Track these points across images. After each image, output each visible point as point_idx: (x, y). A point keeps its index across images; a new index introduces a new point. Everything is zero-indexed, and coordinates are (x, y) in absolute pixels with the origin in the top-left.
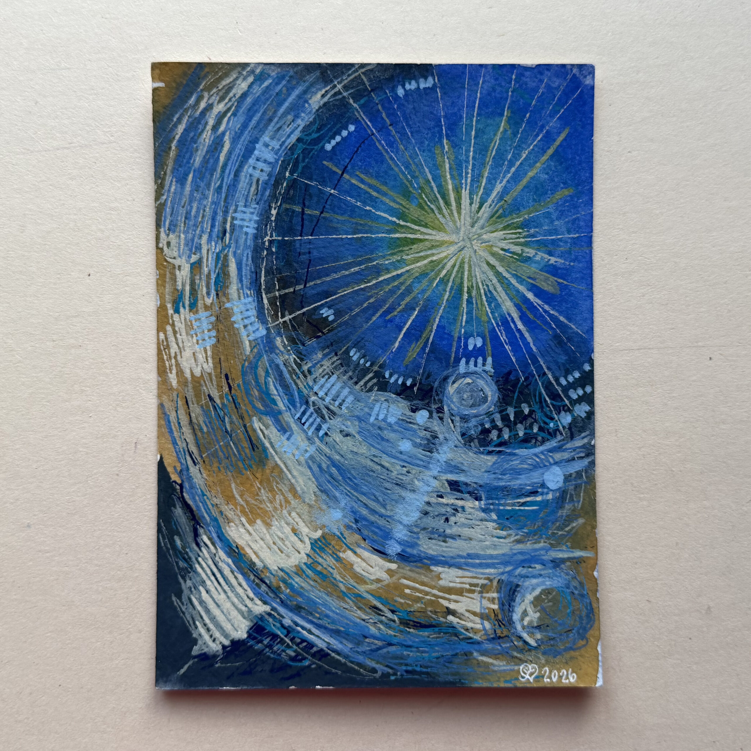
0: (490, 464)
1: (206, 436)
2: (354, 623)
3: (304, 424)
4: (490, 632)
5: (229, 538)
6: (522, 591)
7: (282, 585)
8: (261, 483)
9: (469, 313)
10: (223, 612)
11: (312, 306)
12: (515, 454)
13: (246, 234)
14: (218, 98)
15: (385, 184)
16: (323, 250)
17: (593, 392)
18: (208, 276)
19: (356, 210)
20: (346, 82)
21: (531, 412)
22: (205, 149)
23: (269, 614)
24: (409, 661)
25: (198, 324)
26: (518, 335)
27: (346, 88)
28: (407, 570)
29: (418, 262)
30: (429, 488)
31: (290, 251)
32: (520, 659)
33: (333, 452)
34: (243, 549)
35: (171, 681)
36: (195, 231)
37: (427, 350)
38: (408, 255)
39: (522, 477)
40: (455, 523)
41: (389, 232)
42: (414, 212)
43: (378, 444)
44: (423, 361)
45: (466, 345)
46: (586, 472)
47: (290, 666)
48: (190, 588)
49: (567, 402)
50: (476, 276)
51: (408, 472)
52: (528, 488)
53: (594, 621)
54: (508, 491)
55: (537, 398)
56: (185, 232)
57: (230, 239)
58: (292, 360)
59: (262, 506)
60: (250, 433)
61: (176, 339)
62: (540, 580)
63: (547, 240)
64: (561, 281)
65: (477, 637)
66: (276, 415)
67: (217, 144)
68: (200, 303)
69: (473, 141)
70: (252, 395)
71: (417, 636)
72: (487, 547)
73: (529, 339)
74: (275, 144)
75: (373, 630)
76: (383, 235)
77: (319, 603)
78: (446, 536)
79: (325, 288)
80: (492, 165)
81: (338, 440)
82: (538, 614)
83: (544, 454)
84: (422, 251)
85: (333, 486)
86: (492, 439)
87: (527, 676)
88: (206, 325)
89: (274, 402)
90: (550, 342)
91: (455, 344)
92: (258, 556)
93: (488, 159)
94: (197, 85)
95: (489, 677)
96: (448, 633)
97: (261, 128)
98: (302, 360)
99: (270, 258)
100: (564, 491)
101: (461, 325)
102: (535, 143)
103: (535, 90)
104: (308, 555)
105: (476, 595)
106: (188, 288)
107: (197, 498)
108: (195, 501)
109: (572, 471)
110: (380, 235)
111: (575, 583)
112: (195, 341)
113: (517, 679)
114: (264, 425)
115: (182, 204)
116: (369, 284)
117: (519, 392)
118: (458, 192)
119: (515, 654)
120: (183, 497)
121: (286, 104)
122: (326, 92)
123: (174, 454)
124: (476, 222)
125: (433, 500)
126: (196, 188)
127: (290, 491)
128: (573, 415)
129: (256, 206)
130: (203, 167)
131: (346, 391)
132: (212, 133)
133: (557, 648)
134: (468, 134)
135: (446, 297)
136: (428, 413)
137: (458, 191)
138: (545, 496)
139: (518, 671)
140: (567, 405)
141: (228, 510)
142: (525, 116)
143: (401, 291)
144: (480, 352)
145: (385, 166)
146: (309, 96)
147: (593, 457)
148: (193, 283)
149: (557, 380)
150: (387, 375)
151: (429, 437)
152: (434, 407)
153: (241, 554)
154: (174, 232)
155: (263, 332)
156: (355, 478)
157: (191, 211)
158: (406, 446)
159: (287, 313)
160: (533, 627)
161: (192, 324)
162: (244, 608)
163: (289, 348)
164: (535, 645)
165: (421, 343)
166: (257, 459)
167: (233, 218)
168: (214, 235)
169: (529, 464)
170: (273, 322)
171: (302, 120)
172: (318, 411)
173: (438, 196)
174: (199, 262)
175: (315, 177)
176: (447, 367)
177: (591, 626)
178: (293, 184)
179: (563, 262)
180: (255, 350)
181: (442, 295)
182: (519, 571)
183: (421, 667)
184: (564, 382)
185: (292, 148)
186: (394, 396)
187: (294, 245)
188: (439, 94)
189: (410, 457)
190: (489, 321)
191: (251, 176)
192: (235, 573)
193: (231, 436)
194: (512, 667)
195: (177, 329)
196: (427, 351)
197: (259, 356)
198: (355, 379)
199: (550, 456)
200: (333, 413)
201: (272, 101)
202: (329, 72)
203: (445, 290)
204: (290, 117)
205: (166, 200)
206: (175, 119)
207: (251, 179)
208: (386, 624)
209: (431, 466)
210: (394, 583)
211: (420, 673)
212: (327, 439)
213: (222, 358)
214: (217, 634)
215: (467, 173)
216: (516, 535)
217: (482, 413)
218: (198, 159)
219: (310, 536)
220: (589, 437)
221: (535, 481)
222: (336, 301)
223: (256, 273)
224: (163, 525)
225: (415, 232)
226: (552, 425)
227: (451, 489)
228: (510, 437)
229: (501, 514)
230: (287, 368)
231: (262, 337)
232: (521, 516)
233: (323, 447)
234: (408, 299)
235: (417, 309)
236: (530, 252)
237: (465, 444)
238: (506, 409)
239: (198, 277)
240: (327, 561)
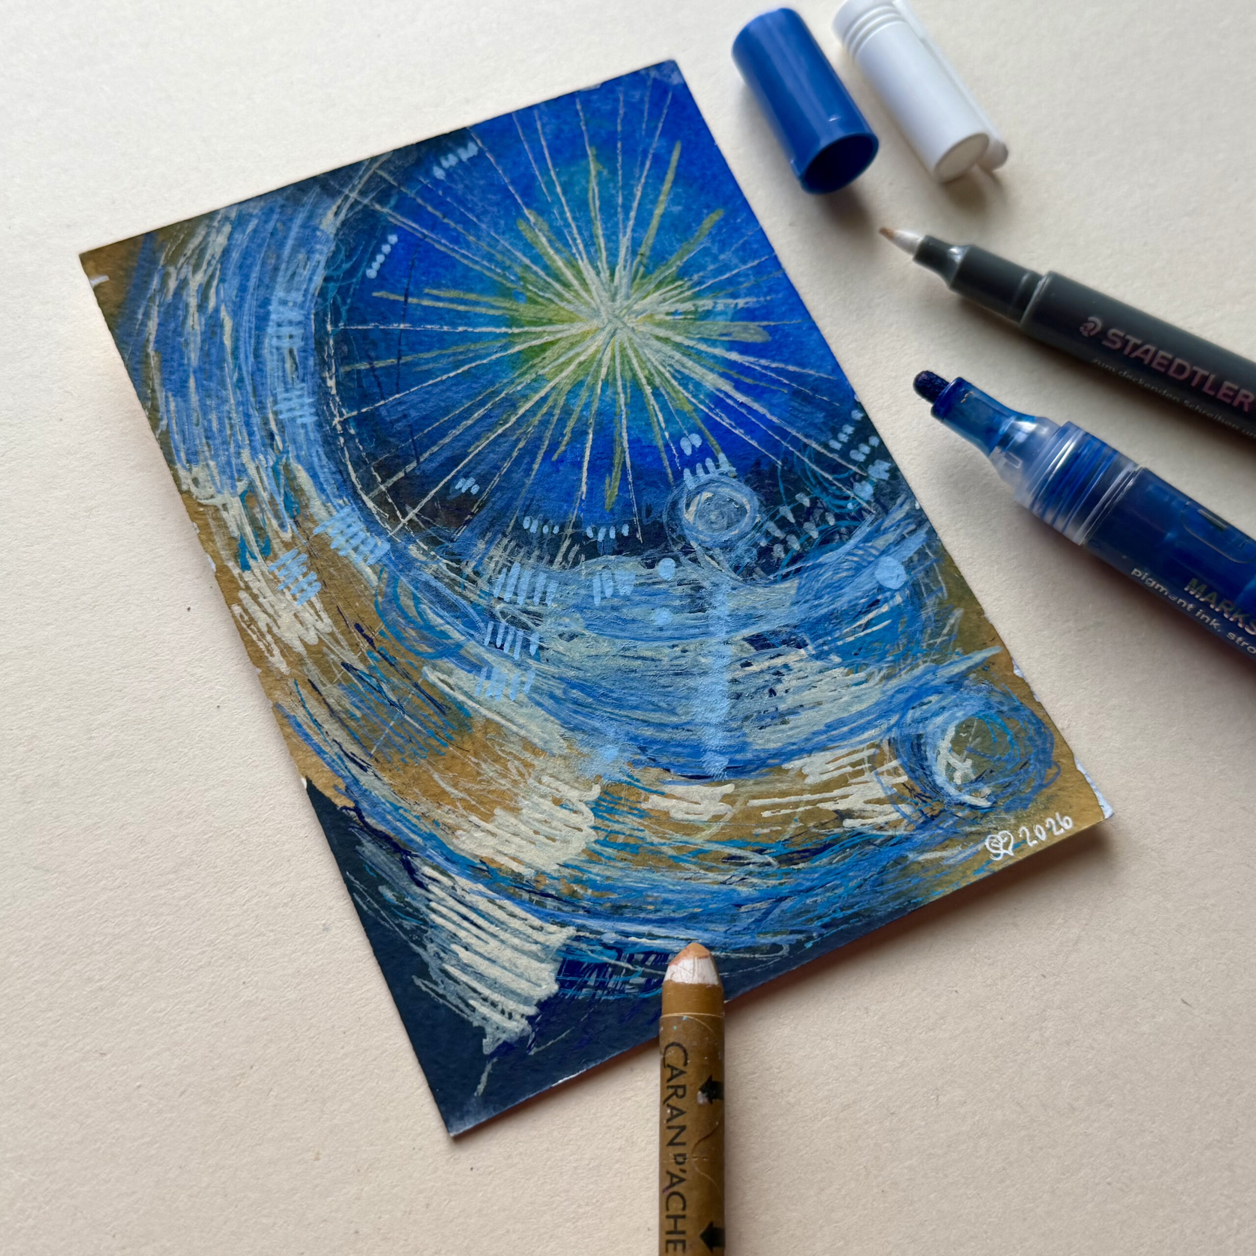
0: (793, 592)
1: (362, 722)
2: (712, 893)
3: (502, 648)
4: (916, 816)
5: (463, 854)
6: (929, 740)
7: (576, 887)
8: (476, 754)
9: (664, 408)
10: (504, 968)
11: (441, 485)
12: (821, 565)
13: (304, 426)
14: (191, 268)
15: (471, 290)
16: (423, 405)
17: (882, 443)
18: (272, 502)
19: (445, 337)
20: (360, 186)
21: (814, 501)
22: (199, 339)
23: (578, 939)
24: (820, 911)
25: (284, 572)
26: (744, 411)
27: (362, 193)
28: (750, 785)
29: (561, 371)
30: (725, 660)
31: (377, 424)
32: (979, 833)
33: (563, 669)
34: (493, 861)
35: (468, 1112)
36: (227, 450)
37: (630, 478)
38: (544, 367)
39: (847, 589)
40: (787, 691)
41: (504, 348)
42: (525, 310)
43: (622, 630)
44: (632, 495)
45: (680, 451)
46: (930, 547)
47: (645, 1000)
48: (437, 954)
49: (854, 469)
50: (649, 360)
51: (684, 651)
52: (863, 601)
53: (1052, 735)
54: (836, 618)
55: (812, 479)
56: (215, 457)
57: (284, 442)
58: (445, 568)
59: (492, 788)
60: (428, 692)
61: (260, 605)
62: (946, 714)
63: (721, 281)
64: (765, 323)
65: (901, 832)
66: (454, 652)
67: (213, 327)
68: (276, 544)
69: (563, 200)
70: (405, 638)
71: (814, 870)
72: (849, 704)
73: (762, 410)
74: (296, 297)
75: (744, 891)
76: (498, 355)
77: (646, 889)
78: (782, 715)
79: (447, 454)
80: (602, 219)
81: (561, 649)
82: (969, 762)
83: (860, 549)
84: (560, 356)
85: (585, 715)
86: (779, 559)
87: (1002, 851)
88: (296, 570)
89: (444, 634)
90: (793, 403)
91: (664, 456)
92: (520, 862)
93: (593, 214)
94: (154, 262)
95: (948, 878)
96: (857, 844)
97: (267, 284)
98: (458, 562)
99: (351, 445)
100: (913, 585)
101: (661, 428)
102: (645, 173)
103: (614, 113)
104: (595, 828)
105: (867, 776)
106: (248, 530)
107: (389, 817)
108: (388, 822)
109: (911, 554)
110: (494, 357)
111: (995, 698)
112: (289, 596)
113: (990, 862)
114: (444, 672)
115: (195, 421)
116: (507, 426)
117: (784, 482)
118: (573, 266)
119: (968, 829)
120: (366, 824)
121: (290, 243)
122: (339, 207)
123: (327, 768)
124: (615, 294)
125: (739, 674)
126: (205, 392)
127: (525, 748)
128: (872, 483)
129: (303, 385)
130: (205, 363)
131: (542, 579)
132: (200, 316)
133: (1023, 795)
134: (552, 191)
135: (622, 400)
136: (672, 561)
137: (572, 263)
138: (891, 602)
139: (985, 850)
140: (856, 473)
141: (443, 814)
142: (615, 147)
143: (556, 418)
144: (703, 453)
145: (460, 268)
146: (317, 221)
147: (927, 524)
148: (253, 521)
149: (826, 446)
150: (590, 534)
151: (690, 592)
152: (676, 549)
153: (493, 870)
154: (197, 462)
155: (385, 547)
156: (612, 691)
157: (211, 427)
158: (662, 617)
159: (408, 508)
160: (972, 782)
161: (275, 577)
162: (534, 948)
163: (433, 553)
164: (989, 804)
165: (617, 472)
166: (455, 724)
167: (276, 413)
168: (258, 444)
169: (848, 570)
170: (394, 528)
171: (321, 253)
172: (514, 621)
173: (549, 280)
174: (251, 486)
175: (368, 317)
176: (669, 487)
177: (1052, 744)
178: (343, 338)
179: (755, 300)
180: (385, 575)
181: (615, 401)
182: (910, 715)
183: (842, 910)
184: (837, 446)
185: (323, 293)
186: (613, 557)
187: (380, 415)
188: (492, 160)
189: (676, 629)
190: (697, 409)
191: (278, 349)
192: (497, 901)
193: (401, 708)
194: (974, 850)
195: (255, 591)
196: (630, 480)
197: (393, 581)
198: (547, 558)
199: (871, 547)
200: (537, 616)
201: (269, 245)
202: (332, 183)
203: (616, 393)
204: (301, 256)
205: (168, 425)
206: (140, 317)
207: (280, 354)
208: (760, 873)
209: (711, 629)
210: (741, 812)
211: (846, 920)
212: (546, 654)
213: (340, 604)
214: (511, 1005)
215: (574, 240)
216: (880, 670)
217: (747, 529)
218: (193, 355)
219: (586, 799)
220: (908, 501)
221: (867, 587)
222: (472, 465)
223: (341, 472)
224: (352, 878)
225: (539, 335)
226: (850, 506)
227: (756, 649)
228: (801, 545)
229: (843, 652)
230: (442, 581)
231: (386, 554)
232: (871, 642)
233: (545, 667)
234: (571, 423)
235: (590, 431)
236: (706, 303)
237: (745, 581)
238: (778, 511)
239: (258, 510)
240: (627, 824)
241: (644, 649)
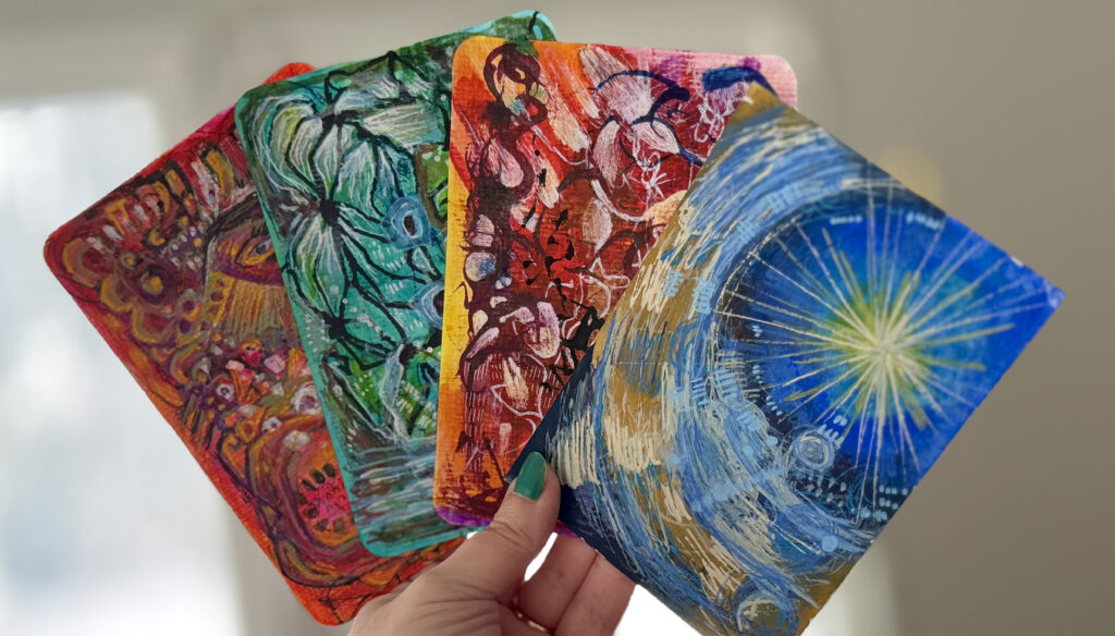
0: (795, 503)
1: (629, 351)
2: (642, 531)
3: (694, 389)
4: (719, 601)
5: (603, 423)
6: (757, 594)
7: (615, 475)
8: (643, 405)
9: (850, 400)
10: (571, 463)
11: (750, 319)
12: (814, 509)
13: (740, 240)
14: (781, 137)
15: (855, 273)
16: (783, 287)
17: (896, 511)
19: (823, 276)
20: (876, 185)
21: (845, 492)
22: (750, 165)
23: (597, 487)
25: (670, 277)
26: (873, 437)
27: (873, 189)
28: (696, 526)
29: (840, 340)
30: (745, 488)
31: (761, 272)
33: (700, 421)
34: (607, 437)
36: (708, 215)
37: (805, 402)
38: (836, 331)
39: (810, 527)
40: (746, 522)
41: (834, 306)
43: (732, 436)
44: (798, 407)
45: (833, 418)
46: (853, 556)
48: (561, 436)
49: (874, 504)
50: (874, 377)
51: (738, 468)
52: (808, 536)
54: (794, 528)
55: (856, 487)
56: (702, 212)
57: (727, 236)
58: (714, 344)
59: (634, 420)
60: (657, 370)
61: (651, 277)
62: (774, 597)
63: (941, 389)
64: (931, 424)
65: (709, 598)
66: (680, 370)
67: (761, 167)
68: (680, 265)
69: (937, 287)
70: (674, 347)
71: (674, 569)
72: (755, 552)
73: (879, 445)
74: (799, 194)
75: (650, 544)
76: (828, 305)
77: (630, 504)
78: (734, 525)
79: (766, 312)
80: (938, 312)
81: (708, 415)
82: (756, 615)
83: (834, 524)
84: (849, 335)
85: (686, 441)
86: (807, 489)
88: (674, 281)
89: (685, 361)
90: (892, 458)
91: (826, 412)
92: (612, 448)
93: (939, 306)
94: (774, 117)
96: (694, 582)
97: (798, 176)
98: (720, 348)
99: (744, 267)
100: (830, 556)
101: (839, 403)
102: (983, 318)
103: (1009, 282)
104: (642, 471)
105: (727, 574)
106: (679, 249)
107: (600, 385)
108: (597, 387)
109: (845, 549)
110: (826, 304)
111: (793, 615)
112: (661, 286)
114: (669, 371)
115: (711, 193)
116: (796, 331)
117: (847, 474)
118: (902, 313)
120: (591, 378)
121: (825, 172)
122: (858, 183)
123: (603, 349)
124: (899, 342)
125: (743, 498)
126: (728, 187)
127: (658, 423)
128: (872, 515)
129: (759, 227)
130: (741, 176)
131: (734, 389)
132: (761, 158)
134: (937, 279)
135: (843, 377)
136: (777, 442)
137: (903, 311)
138: (815, 550)
140: (872, 505)
141: (613, 407)
142: (988, 295)
143: (815, 351)
144: (840, 429)
145: (864, 261)
146: (844, 177)
147: (864, 550)
148: (684, 248)
149: (878, 485)
150: (768, 398)
151: (767, 456)
152: (784, 441)
153: (603, 439)
154: (694, 207)
155: (707, 311)
156: (703, 447)
157: (714, 200)
158: (748, 451)
159: (731, 311)
160: (748, 620)
161: (666, 274)
162: (584, 472)
163: (717, 334)
164: (741, 630)
165: (803, 395)
166: (651, 389)
167: (738, 224)
168: (719, 227)
169: (820, 523)
170: (718, 310)
171: (829, 191)
172: (708, 388)
173: (886, 306)
174: (697, 238)
175: (810, 235)
176: (811, 422)
178: (793, 230)
179: (941, 411)
180: (695, 320)
181: (840, 374)
182: (764, 581)
184: (882, 489)
185: (808, 206)
186: (763, 414)
187: (766, 271)
188: (936, 239)
189: (747, 460)
190: (860, 414)
191: (769, 204)
192: (593, 448)
193: (644, 363)
195: (655, 271)
197: (695, 326)
198: (745, 385)
199: (837, 529)
200: (717, 397)
201: (817, 163)
202: (869, 170)
203: (845, 372)
204: (822, 183)
205: (702, 183)
207: (767, 206)
208: (661, 548)
209: (756, 475)
210: (682, 527)
212: (702, 410)
213: (671, 310)
215: (918, 305)
216: (779, 559)
217: (813, 468)
218: (741, 168)
219: (652, 461)
220: (872, 536)
221: (816, 536)
222: (768, 327)
223: (729, 271)
224: (569, 386)
225: (853, 320)
226: (853, 510)
227: (758, 500)
228: (820, 497)
229: (778, 539)
230: (707, 347)
231: (705, 315)
232: (791, 550)
233: (696, 413)
234: (815, 360)
235: (818, 371)
236: (923, 389)
237: (787, 479)
238: (831, 478)
239: (690, 247)
240: (651, 483)
241: (730, 451)
